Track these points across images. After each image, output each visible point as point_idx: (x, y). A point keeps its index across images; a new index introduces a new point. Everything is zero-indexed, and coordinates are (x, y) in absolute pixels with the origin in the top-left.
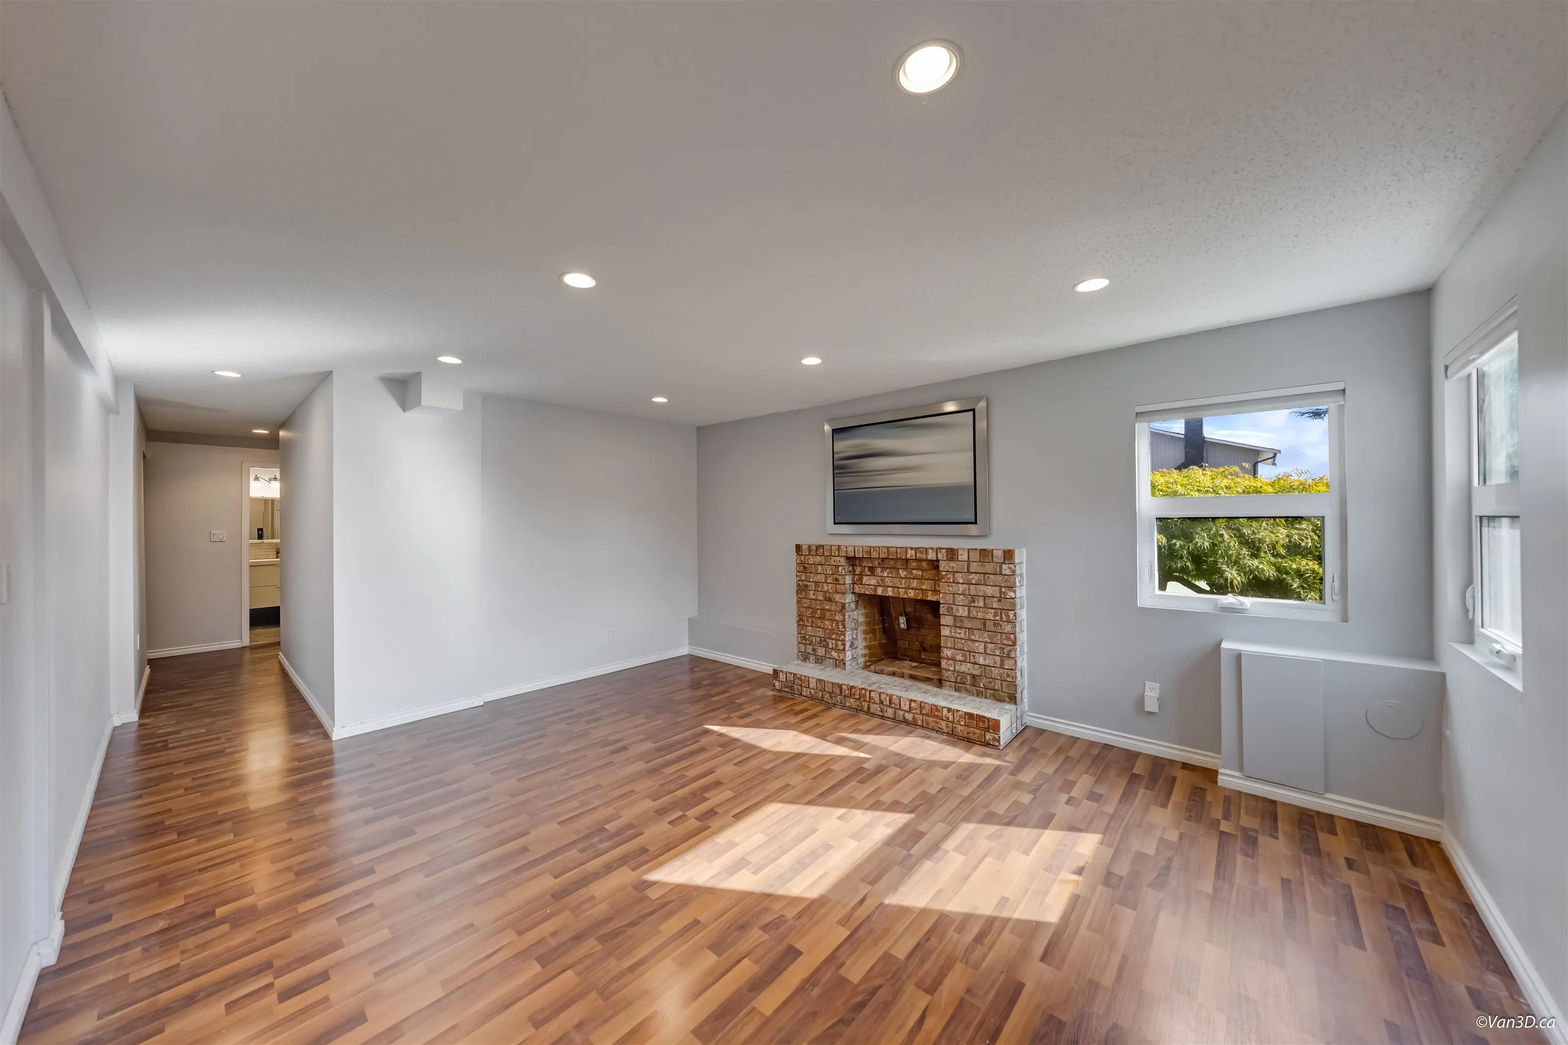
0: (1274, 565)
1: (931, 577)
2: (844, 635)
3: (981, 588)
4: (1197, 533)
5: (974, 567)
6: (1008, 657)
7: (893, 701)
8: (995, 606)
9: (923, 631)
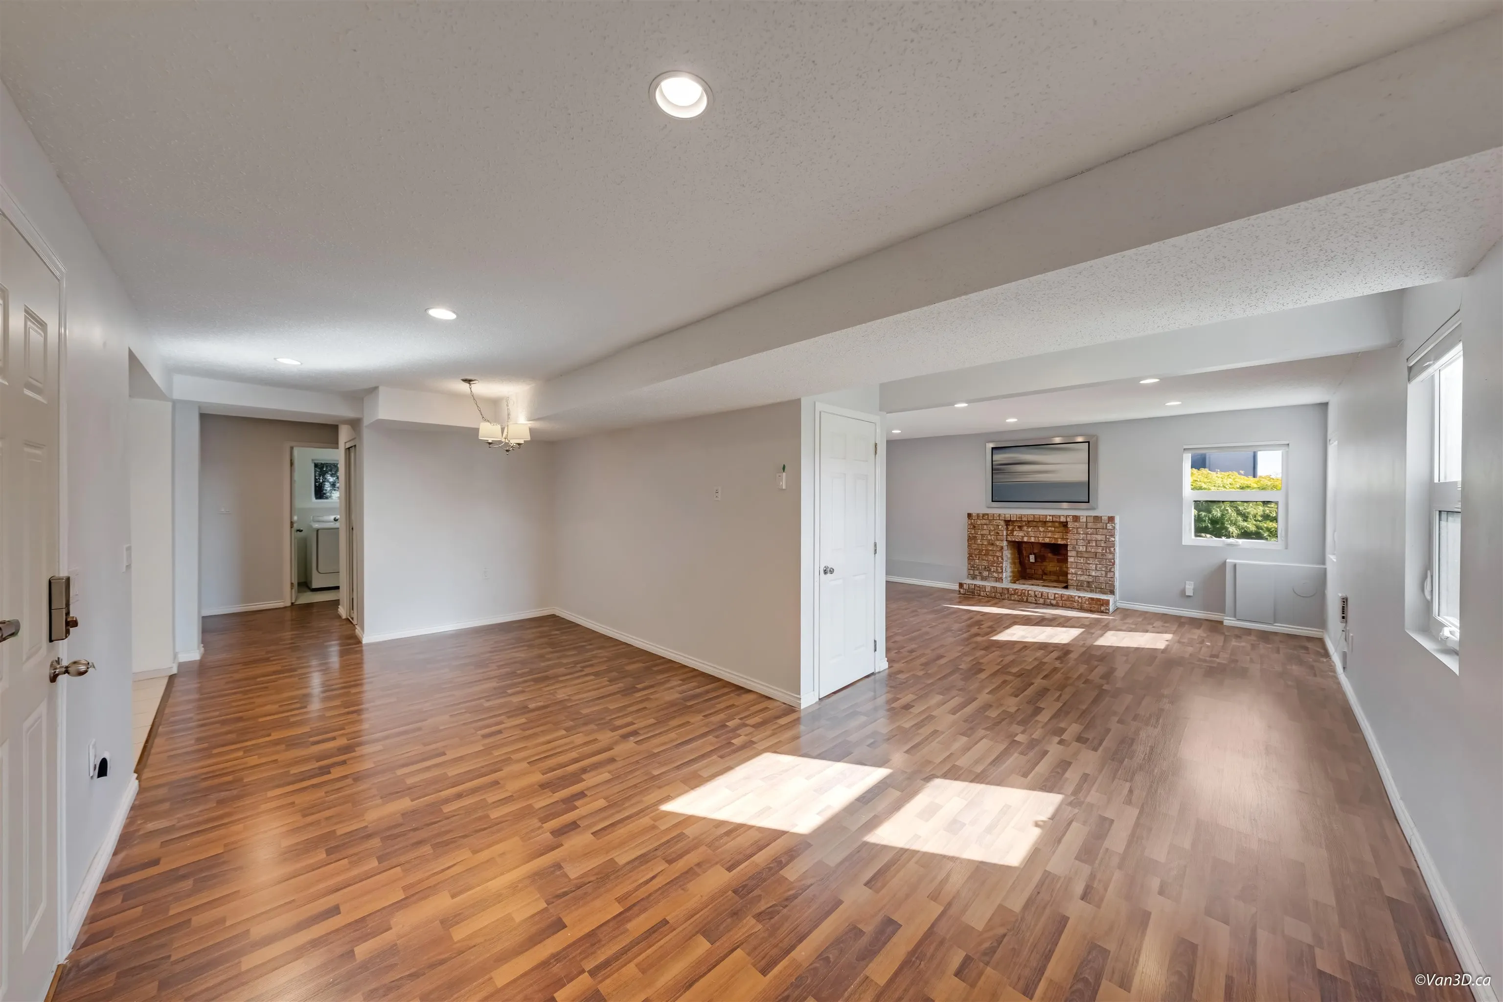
0: (1255, 525)
1: (1061, 531)
2: (1003, 564)
3: (1094, 536)
4: (1214, 509)
5: (1090, 525)
6: (1110, 571)
7: (1044, 595)
8: (1103, 545)
9: (1045, 564)
